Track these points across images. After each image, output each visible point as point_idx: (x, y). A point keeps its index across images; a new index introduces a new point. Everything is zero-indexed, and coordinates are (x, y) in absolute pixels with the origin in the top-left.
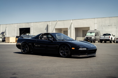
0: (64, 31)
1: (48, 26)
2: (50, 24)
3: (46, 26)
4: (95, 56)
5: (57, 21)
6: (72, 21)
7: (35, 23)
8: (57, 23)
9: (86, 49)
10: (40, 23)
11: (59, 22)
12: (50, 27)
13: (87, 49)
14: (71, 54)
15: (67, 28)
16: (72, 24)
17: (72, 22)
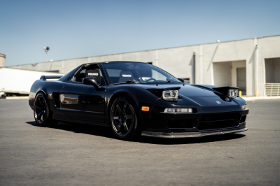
0: (238, 69)
1: (194, 56)
2: (199, 51)
3: (190, 58)
4: (243, 136)
5: (217, 42)
6: (256, 40)
7: (164, 51)
8: (217, 47)
9: (190, 111)
10: (176, 50)
11: (222, 46)
12: (201, 59)
13: (194, 110)
14: (140, 129)
15: (245, 61)
16: (256, 48)
17: (256, 44)
